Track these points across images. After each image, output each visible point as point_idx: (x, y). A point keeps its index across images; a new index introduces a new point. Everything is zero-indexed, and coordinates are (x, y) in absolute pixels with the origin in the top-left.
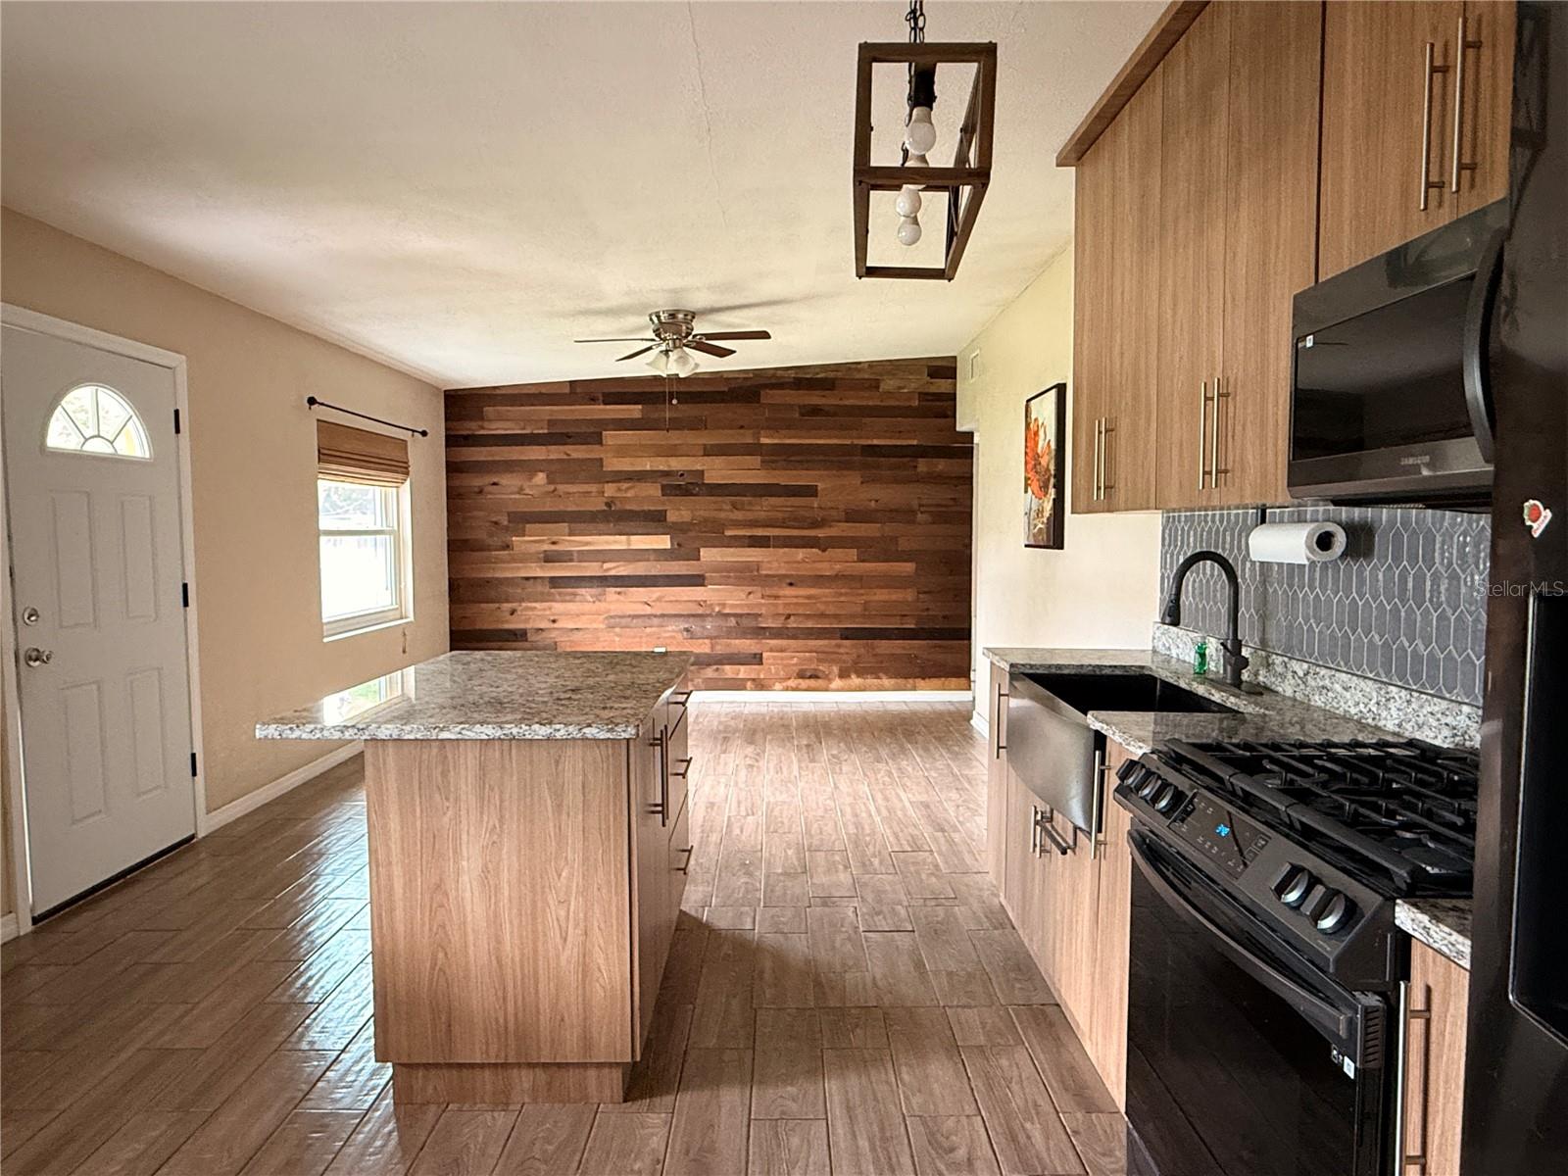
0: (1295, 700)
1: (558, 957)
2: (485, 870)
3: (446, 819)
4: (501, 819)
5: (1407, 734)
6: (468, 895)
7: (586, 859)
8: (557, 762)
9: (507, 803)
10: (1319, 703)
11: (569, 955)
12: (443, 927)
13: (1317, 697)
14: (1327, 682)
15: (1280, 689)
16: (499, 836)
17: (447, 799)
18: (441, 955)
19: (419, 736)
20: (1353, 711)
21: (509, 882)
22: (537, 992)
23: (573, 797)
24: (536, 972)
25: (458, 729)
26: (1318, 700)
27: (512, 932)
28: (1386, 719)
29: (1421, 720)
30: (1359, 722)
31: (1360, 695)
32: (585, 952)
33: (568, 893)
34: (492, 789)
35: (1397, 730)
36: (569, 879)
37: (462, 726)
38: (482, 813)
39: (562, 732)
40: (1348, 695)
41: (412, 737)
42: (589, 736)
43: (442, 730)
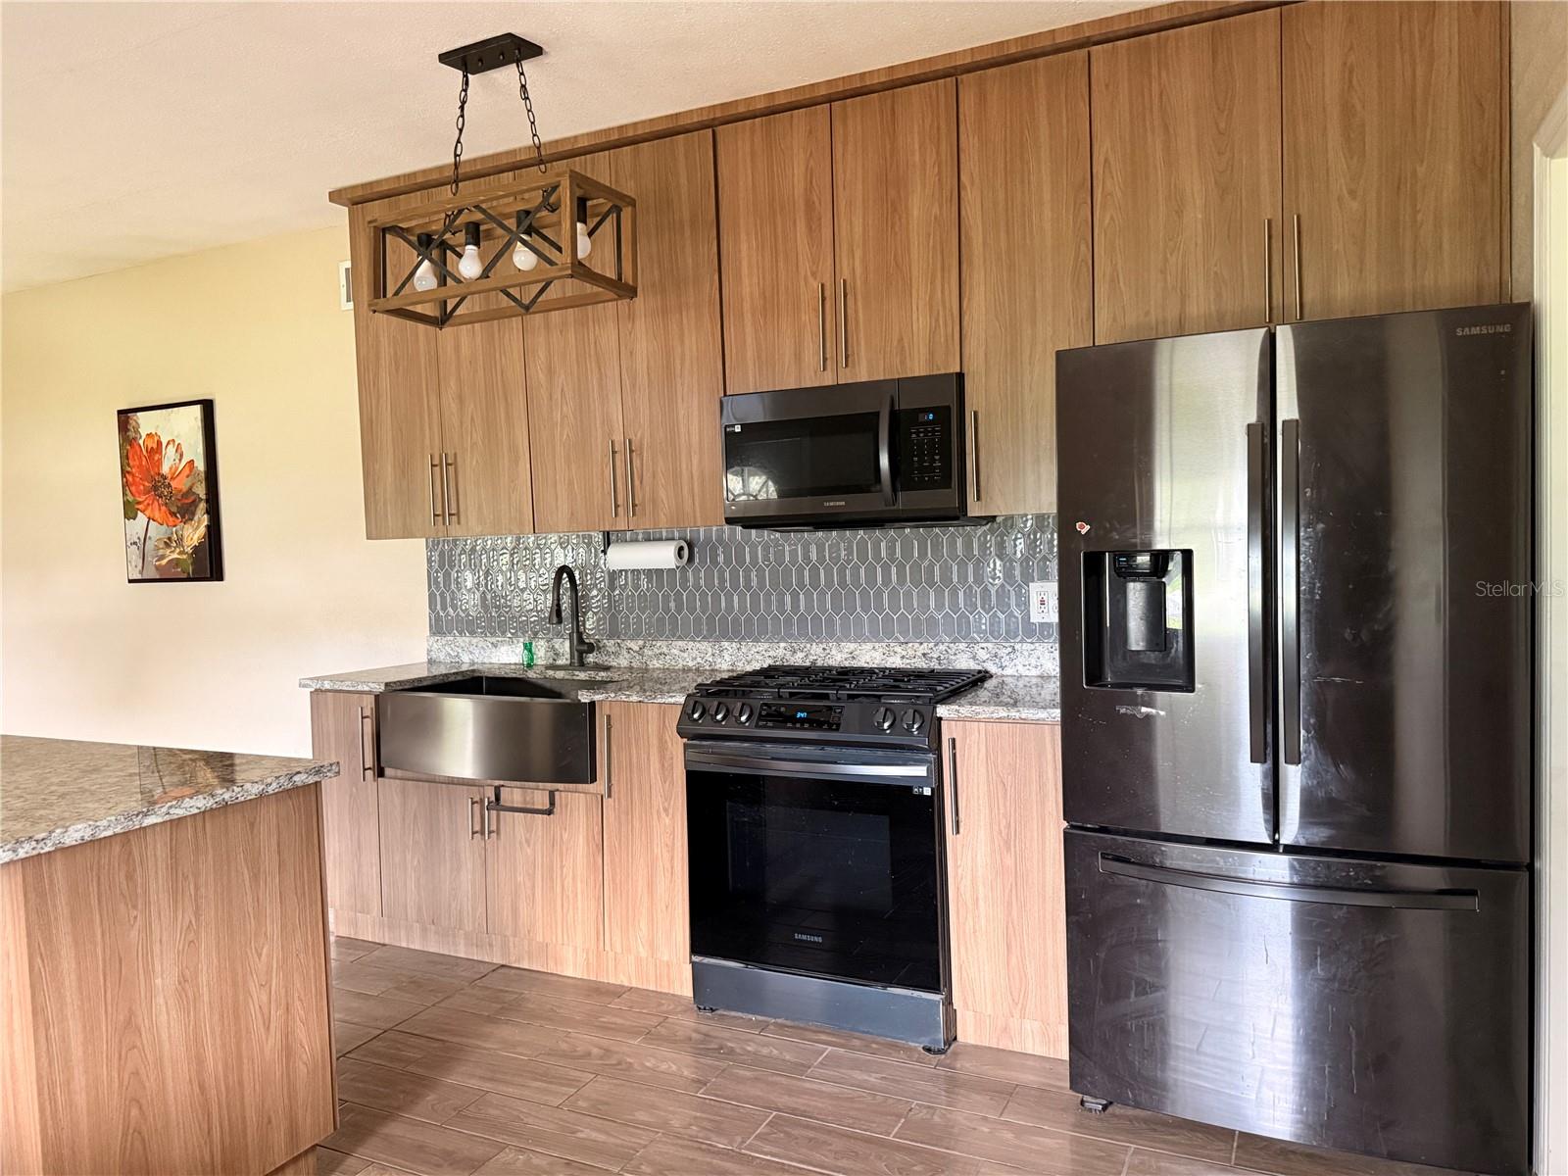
0: (631, 668)
1: (262, 1050)
2: (183, 980)
3: (134, 933)
4: (197, 914)
5: (739, 669)
6: (164, 1018)
7: (283, 927)
8: (252, 825)
9: (203, 890)
10: (658, 665)
11: (272, 1043)
12: (136, 1073)
13: (655, 662)
14: (665, 650)
15: (615, 664)
16: (197, 933)
17: (135, 907)
18: (134, 1112)
19: (118, 830)
20: (691, 664)
21: (208, 984)
22: (243, 1103)
23: (269, 861)
24: (241, 1083)
25: (164, 810)
26: (656, 664)
27: (214, 1045)
28: (720, 663)
29: (749, 659)
30: (697, 670)
31: (697, 652)
32: (287, 1034)
33: (269, 972)
34: (185, 878)
35: (731, 668)
36: (270, 956)
37: (169, 804)
38: (176, 911)
39: (274, 785)
40: (686, 655)
41: (109, 833)
42: (300, 784)
43: (146, 815)
